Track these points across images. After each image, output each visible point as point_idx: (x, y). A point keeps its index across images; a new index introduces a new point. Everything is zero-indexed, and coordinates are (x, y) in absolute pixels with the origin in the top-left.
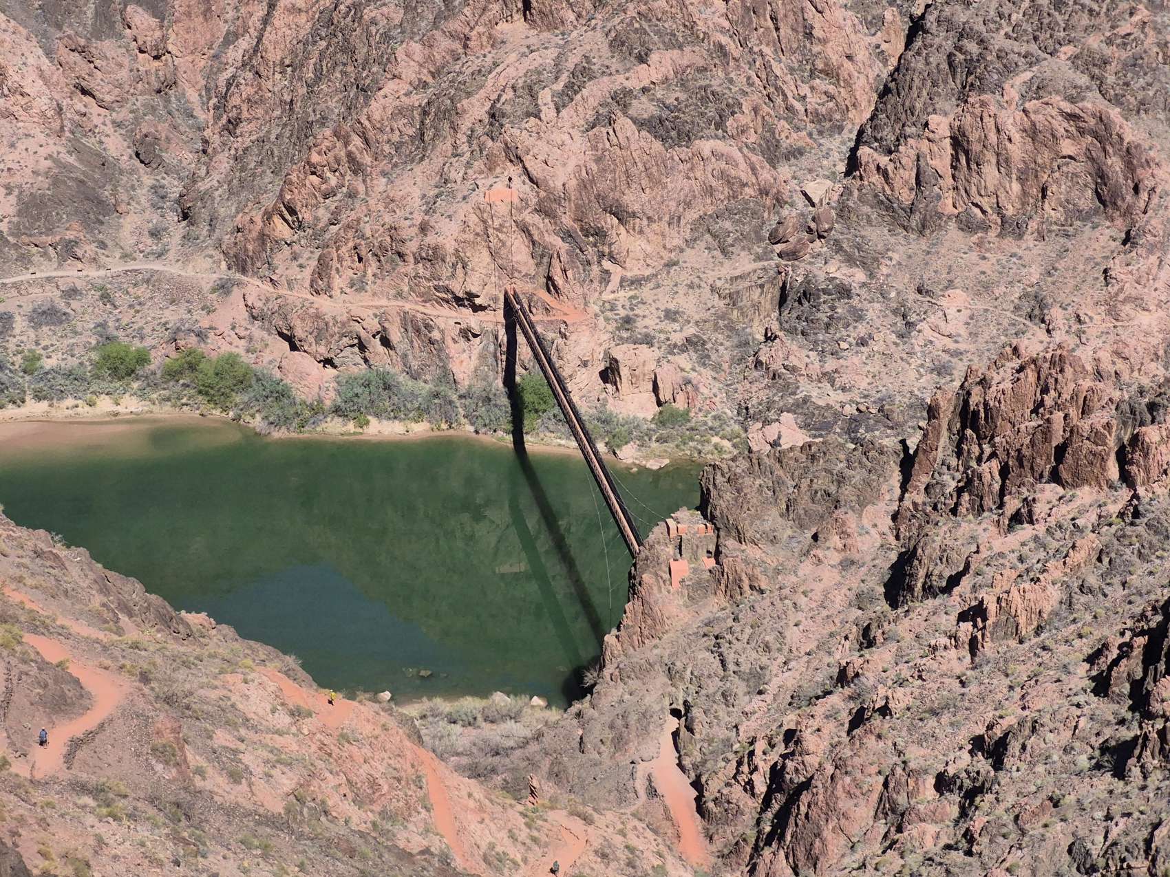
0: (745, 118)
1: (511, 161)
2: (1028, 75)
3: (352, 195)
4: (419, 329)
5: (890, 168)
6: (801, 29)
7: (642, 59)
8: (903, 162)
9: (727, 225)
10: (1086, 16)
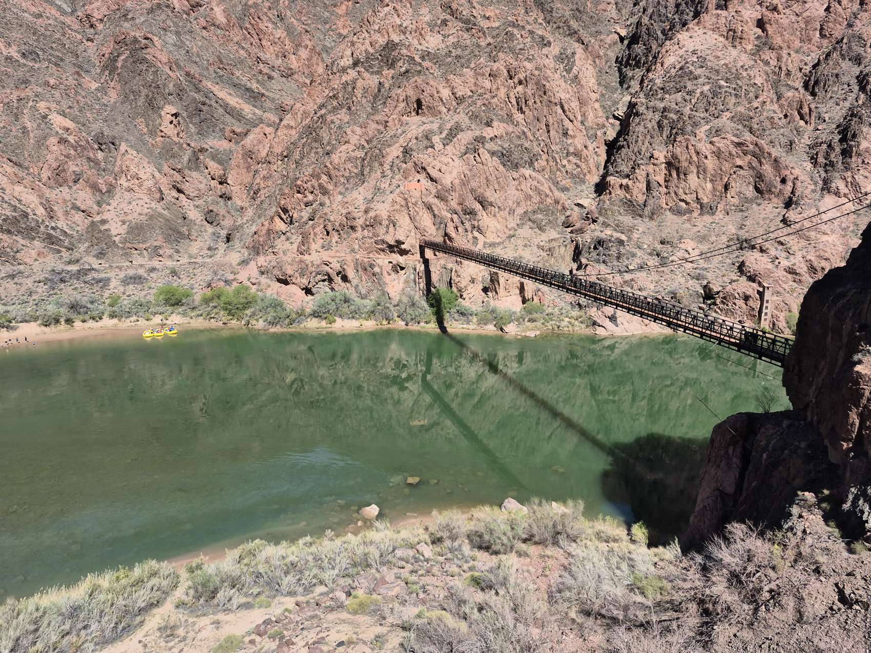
0: (543, 164)
1: (418, 172)
2: (708, 127)
3: (322, 204)
4: (367, 269)
5: (630, 183)
6: (561, 132)
7: (489, 124)
8: (639, 178)
9: (540, 216)
10: (733, 98)
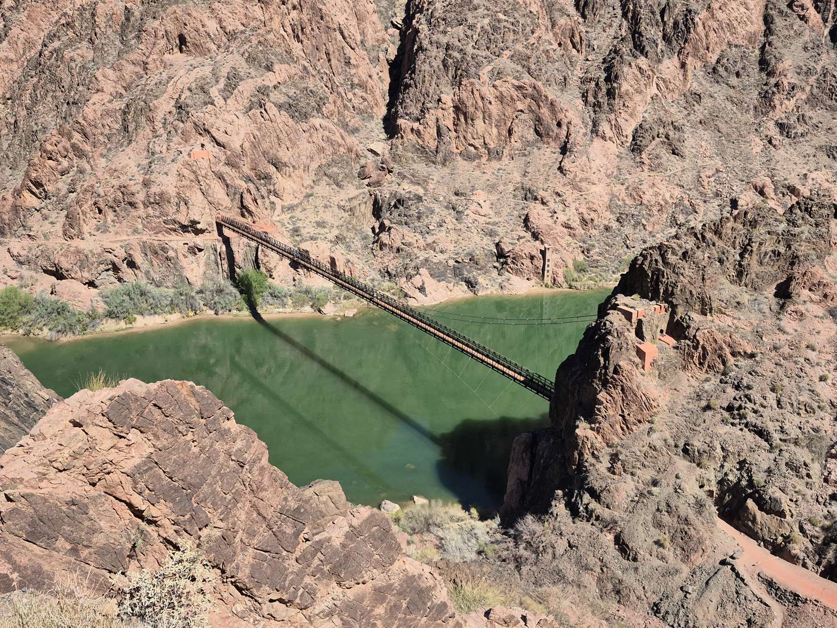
0: (331, 107)
1: (200, 134)
2: (490, 68)
3: (82, 171)
5: (421, 128)
6: (342, 60)
7: (269, 68)
8: (429, 123)
9: (335, 169)
10: (512, 34)
